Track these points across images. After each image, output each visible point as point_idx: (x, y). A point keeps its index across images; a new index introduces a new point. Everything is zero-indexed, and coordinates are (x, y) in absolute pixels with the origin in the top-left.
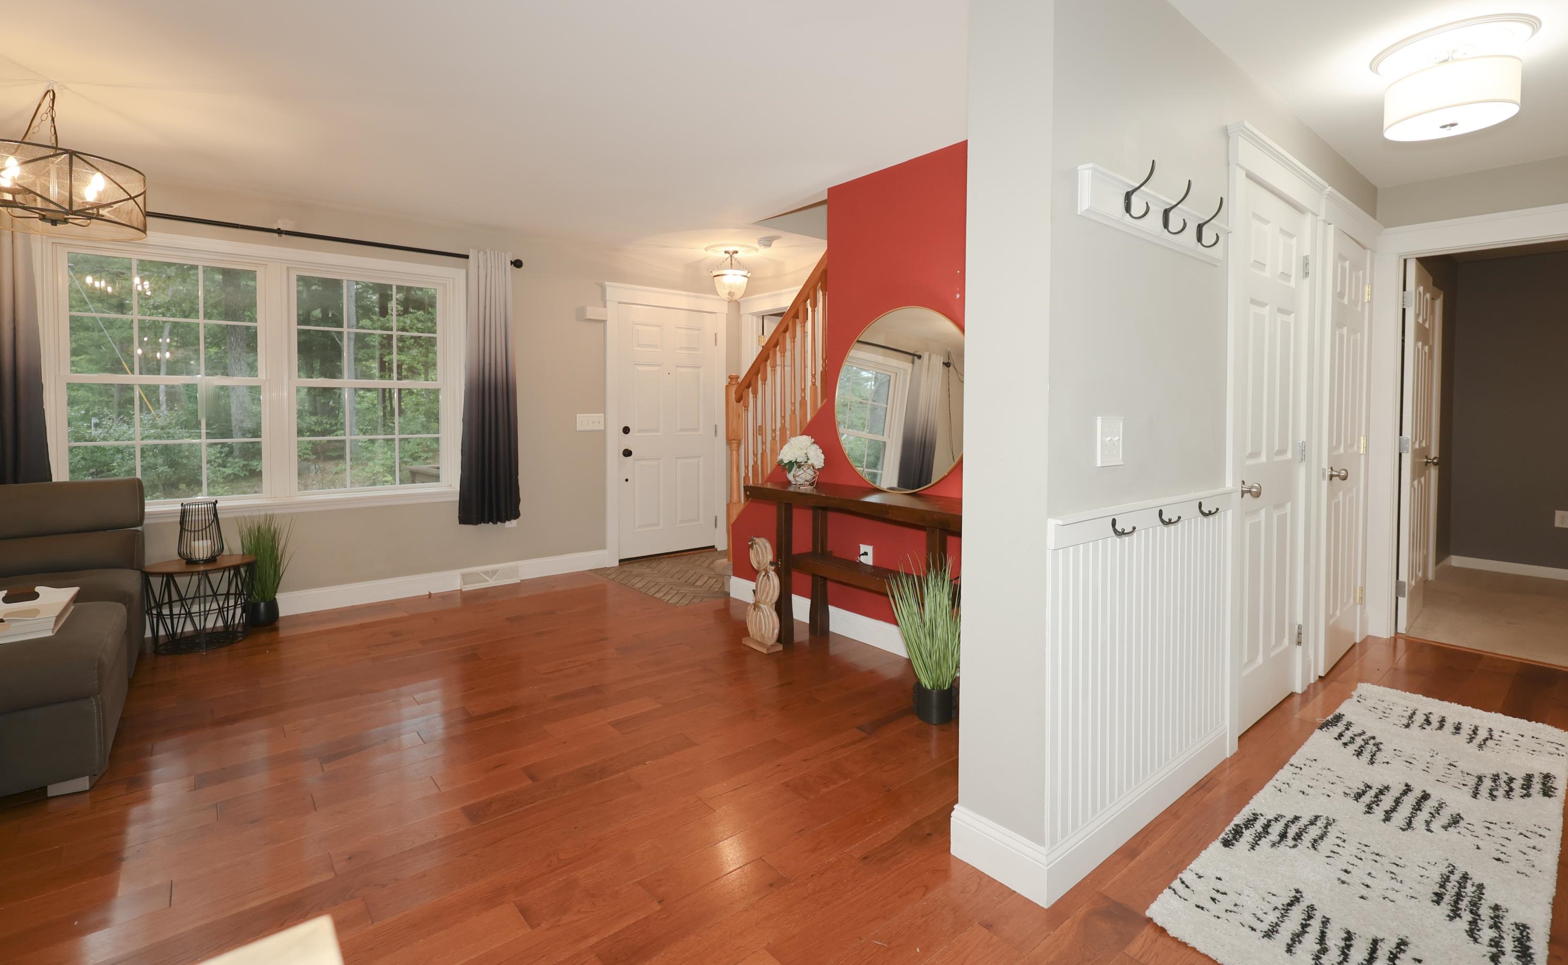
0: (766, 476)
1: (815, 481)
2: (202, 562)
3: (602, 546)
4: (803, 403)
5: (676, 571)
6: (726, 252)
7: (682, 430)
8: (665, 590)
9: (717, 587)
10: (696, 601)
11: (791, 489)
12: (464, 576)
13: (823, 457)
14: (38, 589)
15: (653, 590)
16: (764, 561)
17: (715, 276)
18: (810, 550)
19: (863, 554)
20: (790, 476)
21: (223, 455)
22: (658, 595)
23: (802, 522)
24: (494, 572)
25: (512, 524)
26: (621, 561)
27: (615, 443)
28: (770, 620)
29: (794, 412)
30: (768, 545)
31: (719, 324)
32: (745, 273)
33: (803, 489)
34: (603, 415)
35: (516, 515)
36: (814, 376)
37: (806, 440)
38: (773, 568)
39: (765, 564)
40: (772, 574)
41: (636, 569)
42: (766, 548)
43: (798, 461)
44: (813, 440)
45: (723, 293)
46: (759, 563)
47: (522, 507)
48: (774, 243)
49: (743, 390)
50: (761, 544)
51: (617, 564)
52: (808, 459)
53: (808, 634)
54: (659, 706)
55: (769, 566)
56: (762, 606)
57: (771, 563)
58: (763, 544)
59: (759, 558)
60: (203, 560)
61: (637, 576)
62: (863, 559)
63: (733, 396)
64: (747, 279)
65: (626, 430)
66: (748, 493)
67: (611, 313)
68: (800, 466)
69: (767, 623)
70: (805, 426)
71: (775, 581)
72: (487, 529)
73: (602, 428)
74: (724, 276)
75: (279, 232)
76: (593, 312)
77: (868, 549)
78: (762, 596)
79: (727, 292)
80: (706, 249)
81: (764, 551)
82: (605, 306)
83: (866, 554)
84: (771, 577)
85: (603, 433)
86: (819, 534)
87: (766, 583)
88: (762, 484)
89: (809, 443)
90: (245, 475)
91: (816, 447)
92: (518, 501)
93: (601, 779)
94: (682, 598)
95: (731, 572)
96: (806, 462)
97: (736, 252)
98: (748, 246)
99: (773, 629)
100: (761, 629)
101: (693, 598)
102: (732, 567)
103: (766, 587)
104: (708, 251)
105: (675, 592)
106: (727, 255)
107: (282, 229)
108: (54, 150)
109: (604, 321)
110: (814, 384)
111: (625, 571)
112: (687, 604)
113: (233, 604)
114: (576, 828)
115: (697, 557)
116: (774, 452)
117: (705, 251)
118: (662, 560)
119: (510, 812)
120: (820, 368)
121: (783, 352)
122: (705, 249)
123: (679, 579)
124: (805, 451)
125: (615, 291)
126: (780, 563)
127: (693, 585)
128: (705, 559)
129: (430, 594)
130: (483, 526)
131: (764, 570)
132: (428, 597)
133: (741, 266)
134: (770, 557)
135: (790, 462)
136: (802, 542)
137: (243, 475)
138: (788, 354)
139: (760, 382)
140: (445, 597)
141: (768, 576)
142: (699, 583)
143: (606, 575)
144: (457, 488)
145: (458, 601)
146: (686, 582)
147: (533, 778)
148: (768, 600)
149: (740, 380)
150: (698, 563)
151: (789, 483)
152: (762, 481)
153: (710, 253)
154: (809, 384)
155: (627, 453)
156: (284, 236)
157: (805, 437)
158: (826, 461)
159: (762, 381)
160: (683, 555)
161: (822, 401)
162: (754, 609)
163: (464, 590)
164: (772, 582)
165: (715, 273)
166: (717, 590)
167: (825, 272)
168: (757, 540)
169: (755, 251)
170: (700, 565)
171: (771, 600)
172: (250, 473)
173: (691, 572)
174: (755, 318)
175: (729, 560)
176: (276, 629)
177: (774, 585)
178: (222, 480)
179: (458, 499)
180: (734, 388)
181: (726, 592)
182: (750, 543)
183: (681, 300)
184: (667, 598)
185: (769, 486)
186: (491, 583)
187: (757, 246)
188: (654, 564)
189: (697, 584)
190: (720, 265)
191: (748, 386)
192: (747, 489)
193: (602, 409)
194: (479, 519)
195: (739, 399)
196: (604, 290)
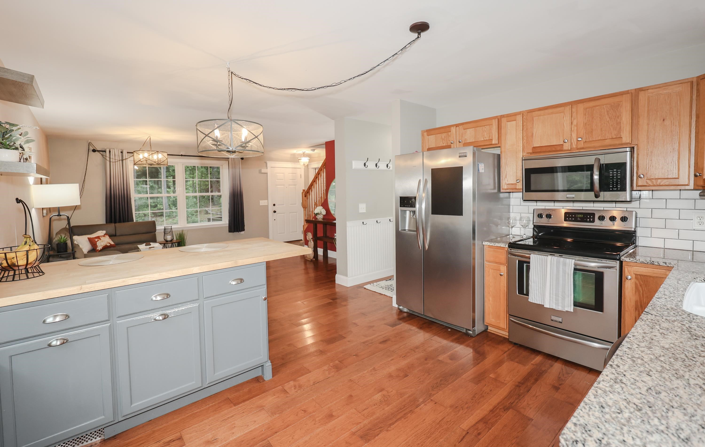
0: (312, 217)
1: (323, 218)
2: (170, 241)
4: (321, 197)
6: (302, 153)
7: (291, 204)
13: (325, 212)
18: (322, 235)
20: (317, 217)
23: (320, 228)
25: (243, 233)
27: (271, 209)
28: (312, 254)
29: (319, 200)
30: (311, 234)
31: (302, 172)
33: (320, 220)
35: (244, 230)
36: (324, 190)
37: (321, 207)
40: (312, 241)
44: (323, 207)
46: (309, 240)
47: (245, 228)
48: (315, 150)
49: (306, 194)
53: (323, 258)
57: (312, 239)
59: (309, 238)
63: (304, 195)
64: (309, 159)
65: (274, 205)
67: (269, 171)
68: (319, 214)
70: (321, 204)
71: (312, 243)
72: (236, 234)
73: (267, 204)
74: (302, 159)
75: (182, 155)
76: (263, 171)
79: (303, 163)
80: (296, 152)
82: (267, 169)
83: (336, 236)
85: (267, 206)
86: (325, 232)
87: (311, 246)
88: (311, 219)
91: (324, 209)
92: (244, 226)
95: (304, 244)
96: (321, 213)
97: (305, 153)
98: (308, 151)
99: (312, 256)
109: (267, 173)
110: (324, 192)
121: (316, 184)
124: (321, 211)
125: (270, 164)
126: (314, 239)
130: (235, 233)
133: (306, 156)
134: (311, 237)
135: (317, 213)
136: (320, 234)
139: (311, 192)
144: (228, 223)
149: (306, 191)
151: (317, 219)
154: (323, 192)
155: (275, 212)
158: (326, 213)
160: (292, 242)
161: (325, 197)
165: (299, 158)
169: (310, 152)
174: (313, 169)
175: (304, 241)
179: (228, 225)
180: (304, 193)
182: (307, 235)
183: (290, 165)
185: (314, 220)
190: (300, 156)
191: (308, 193)
192: (306, 220)
193: (267, 199)
194: (234, 231)
195: (305, 196)
196: (266, 163)
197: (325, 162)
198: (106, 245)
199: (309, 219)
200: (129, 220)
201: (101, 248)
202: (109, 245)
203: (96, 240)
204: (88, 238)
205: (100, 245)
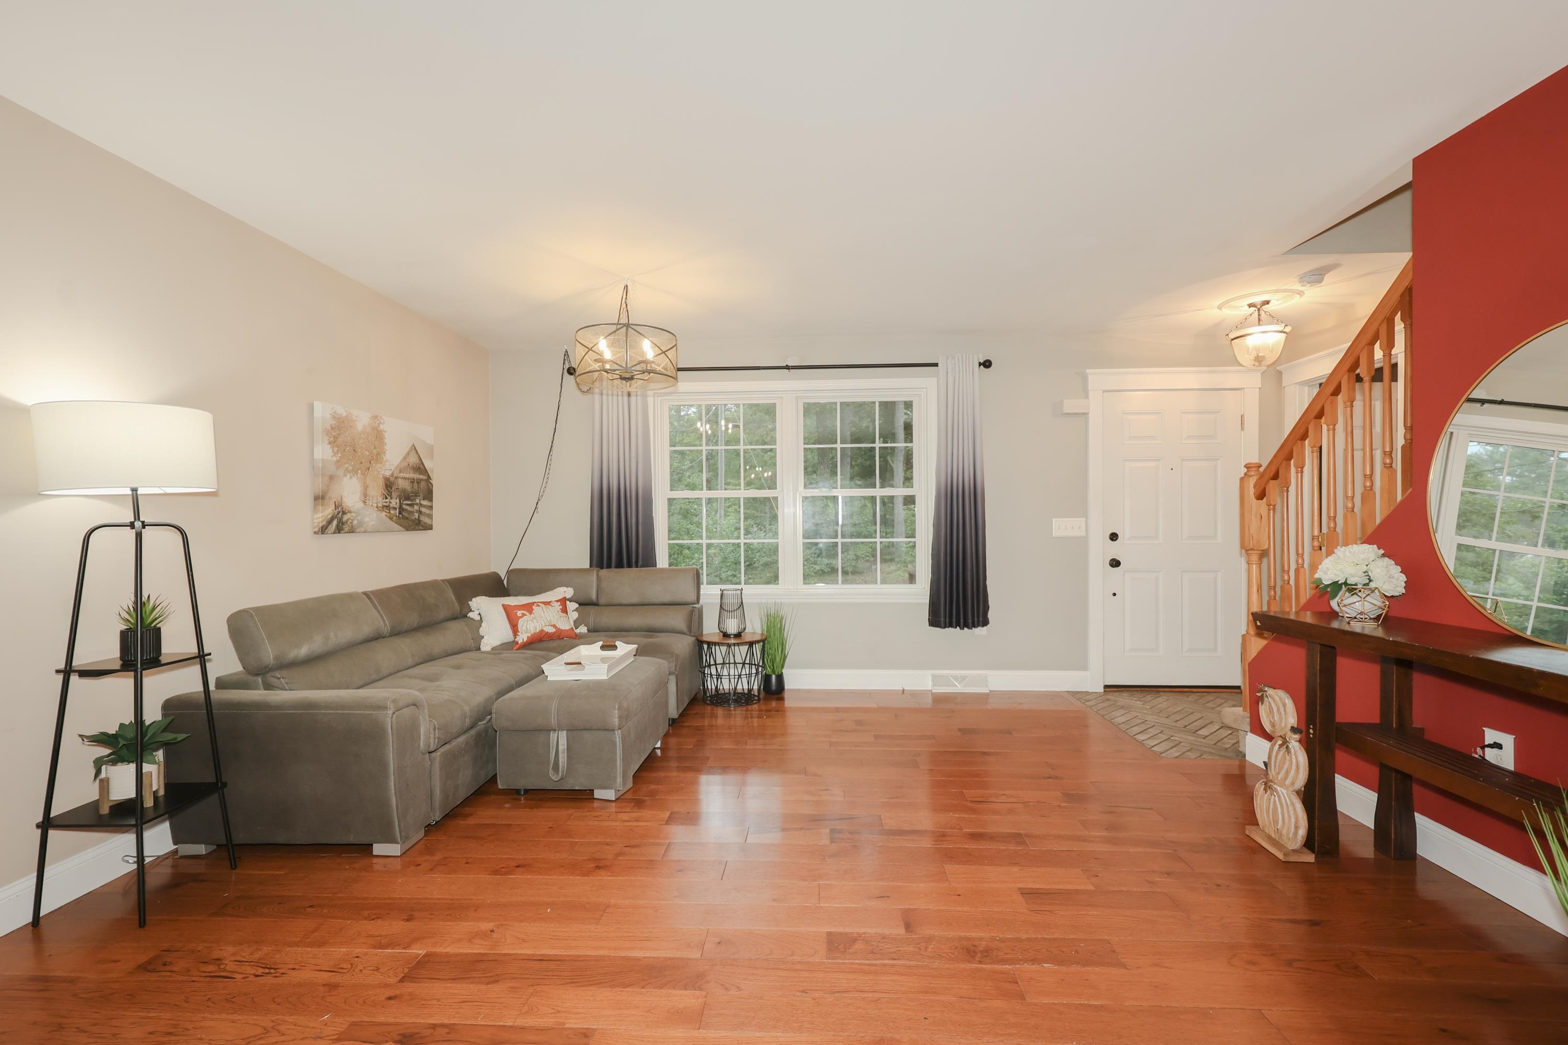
0: (1303, 600)
1: (1381, 614)
2: (732, 636)
3: (1083, 666)
4: (1368, 492)
5: (1176, 710)
6: (1250, 306)
7: (1191, 537)
8: (1153, 732)
9: (1228, 743)
10: (1192, 755)
11: (1335, 625)
12: (934, 677)
13: (1403, 578)
14: (618, 643)
15: (1136, 730)
16: (1281, 722)
17: (1232, 340)
18: (1375, 719)
19: (1491, 746)
20: (1334, 604)
21: (816, 555)
22: (1141, 737)
24: (963, 678)
25: (979, 631)
26: (1106, 687)
27: (1101, 552)
28: (1292, 812)
29: (1353, 507)
30: (1289, 702)
31: (1247, 402)
32: (1280, 328)
33: (1357, 627)
34: (1084, 519)
35: (985, 623)
36: (1388, 454)
37: (1371, 551)
38: (1297, 736)
39: (1283, 729)
40: (1295, 746)
41: (1124, 699)
42: (1284, 705)
43: (1349, 582)
44: (1382, 552)
45: (1246, 359)
46: (1273, 725)
47: (990, 615)
48: (1327, 279)
49: (1267, 482)
50: (1277, 699)
51: (1102, 690)
52: (1370, 580)
53: (1373, 849)
54: (1091, 888)
55: (1289, 734)
56: (1279, 788)
57: (1295, 730)
58: (1280, 699)
59: (1273, 717)
60: (734, 635)
61: (1122, 707)
62: (1491, 755)
63: (1251, 491)
64: (1285, 335)
65: (1114, 537)
66: (1258, 624)
67: (1094, 404)
68: (1352, 589)
69: (1286, 815)
70: (1370, 530)
71: (1300, 757)
72: (956, 632)
73: (1083, 534)
74: (1248, 337)
75: (787, 367)
76: (1071, 405)
77: (1508, 740)
78: (1279, 774)
79: (1252, 357)
80: (1220, 307)
81: (1282, 710)
82: (1087, 397)
83: (1498, 746)
84: (1292, 750)
85: (1082, 543)
86: (1395, 700)
87: (1284, 759)
88: (1297, 613)
89: (1373, 556)
90: (828, 571)
91: (1387, 562)
92: (986, 608)
93: (980, 962)
94: (1173, 747)
95: (1248, 728)
96: (1367, 584)
97: (1268, 302)
98: (1284, 291)
99: (1297, 828)
100: (1276, 822)
101: (1188, 751)
102: (1248, 720)
103: (1284, 763)
104: (1223, 310)
105: (1164, 737)
106: (1253, 309)
107: (790, 364)
108: (616, 326)
109: (1086, 414)
110: (1388, 466)
111: (1108, 700)
112: (1177, 757)
113: (755, 672)
114: (925, 1018)
115: (1210, 697)
116: (1314, 567)
117: (1218, 311)
118: (1161, 694)
119: (868, 960)
120: (1400, 441)
121: (1333, 423)
122: (1218, 307)
123: (1176, 721)
124: (1365, 568)
125: (1098, 378)
126: (1311, 731)
127: (1194, 733)
128: (1223, 701)
129: (904, 690)
130: (951, 629)
131: (1281, 736)
132: (902, 692)
133: (1274, 318)
134: (1293, 720)
135: (1335, 583)
136: (1357, 707)
137: (826, 571)
138: (1340, 427)
139: (1293, 470)
140: (914, 694)
141: (1287, 747)
142: (1204, 732)
143: (1085, 700)
144: (927, 591)
145: (928, 702)
146: (1185, 727)
147: (908, 927)
148: (1288, 782)
149: (1262, 467)
150: (1211, 705)
151: (1334, 615)
152: (1296, 608)
153: (1226, 312)
155: (1115, 563)
156: (792, 370)
157: (1366, 546)
158: (1408, 585)
159: (1296, 468)
160: (1192, 692)
161: (1404, 491)
162: (1265, 790)
163: (933, 691)
164: (1294, 757)
165: (1234, 336)
166: (1228, 746)
167: (1409, 290)
168: (1270, 691)
169: (1298, 296)
170: (1213, 708)
171: (1293, 784)
172: (831, 570)
173: (1197, 716)
174: (1306, 388)
175: (1245, 710)
176: (782, 699)
177: (1297, 762)
178: (813, 574)
179: (927, 602)
180: (1252, 481)
181: (1241, 752)
182: (1259, 694)
183: (1188, 378)
184: (1152, 743)
185: (1308, 618)
186: (959, 688)
187: (1298, 287)
188: (1149, 697)
189: (1200, 732)
190: (1244, 323)
191: (1276, 477)
192: (1256, 616)
193: (1082, 511)
194: (950, 623)
195: (1261, 495)
196: (1085, 379)
197: (1406, 283)
198: (542, 631)
199: (1275, 610)
200: (640, 563)
201: (525, 640)
202: (551, 630)
203: (519, 613)
204: (503, 605)
205: (524, 628)
